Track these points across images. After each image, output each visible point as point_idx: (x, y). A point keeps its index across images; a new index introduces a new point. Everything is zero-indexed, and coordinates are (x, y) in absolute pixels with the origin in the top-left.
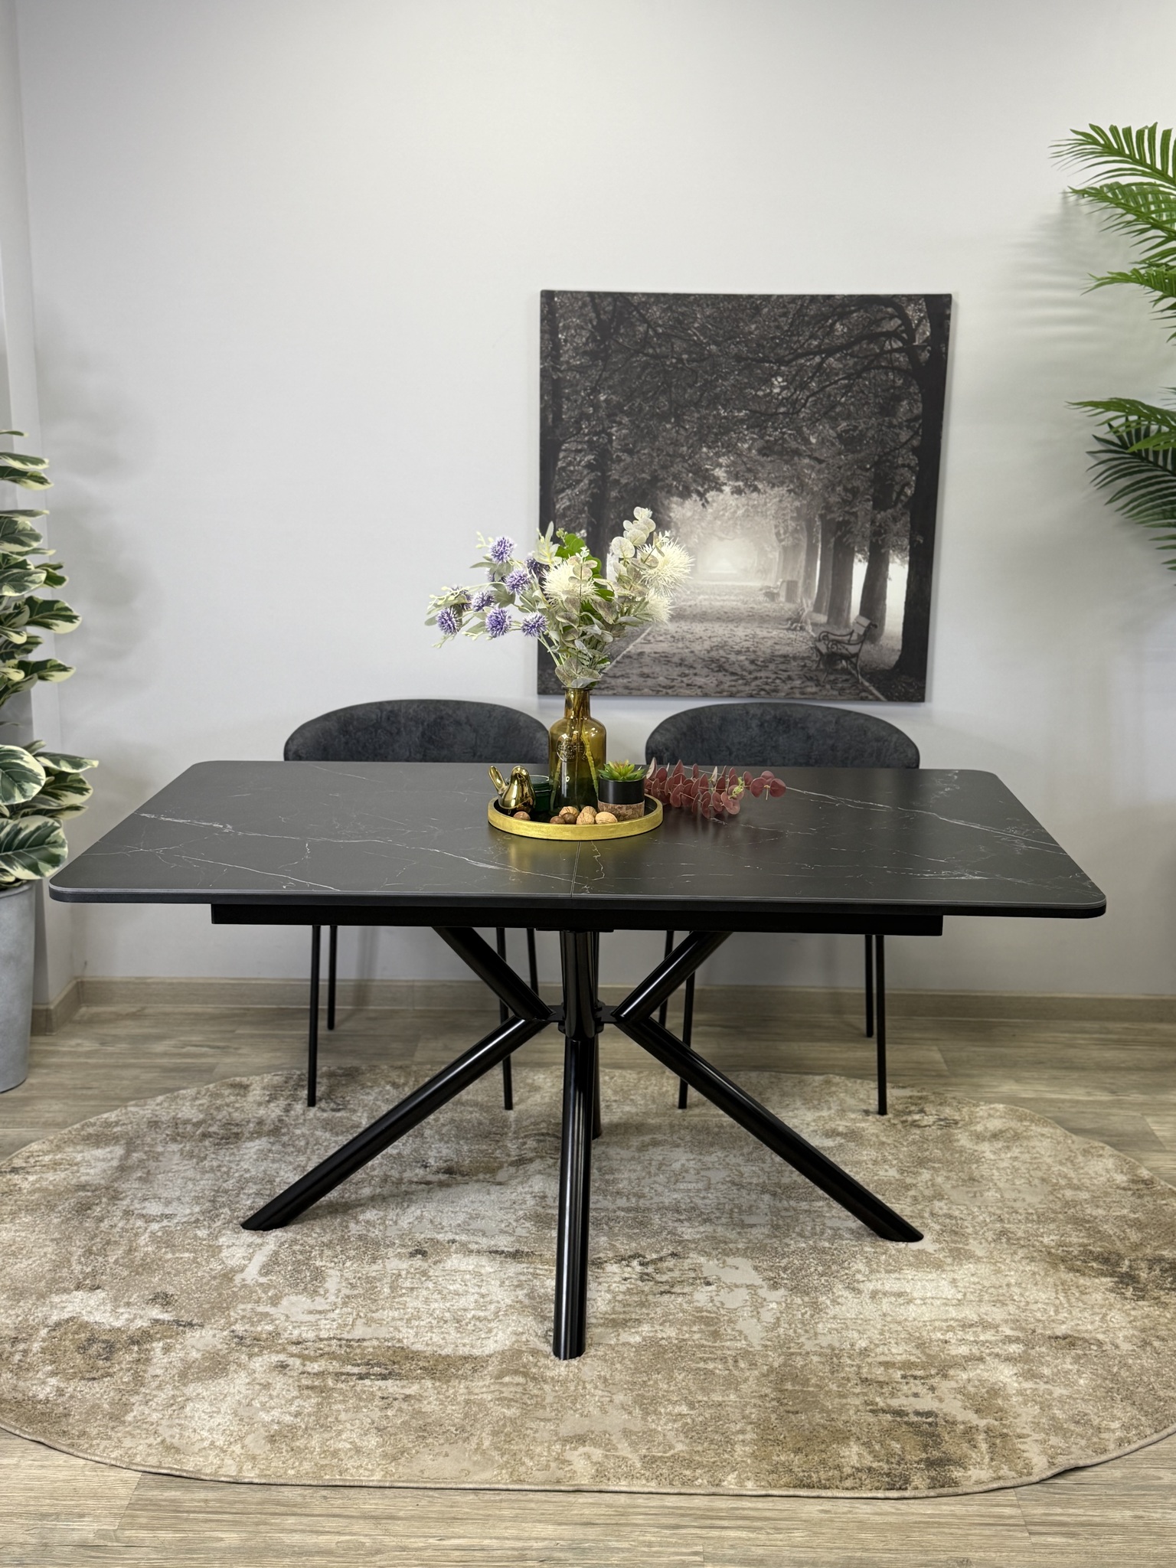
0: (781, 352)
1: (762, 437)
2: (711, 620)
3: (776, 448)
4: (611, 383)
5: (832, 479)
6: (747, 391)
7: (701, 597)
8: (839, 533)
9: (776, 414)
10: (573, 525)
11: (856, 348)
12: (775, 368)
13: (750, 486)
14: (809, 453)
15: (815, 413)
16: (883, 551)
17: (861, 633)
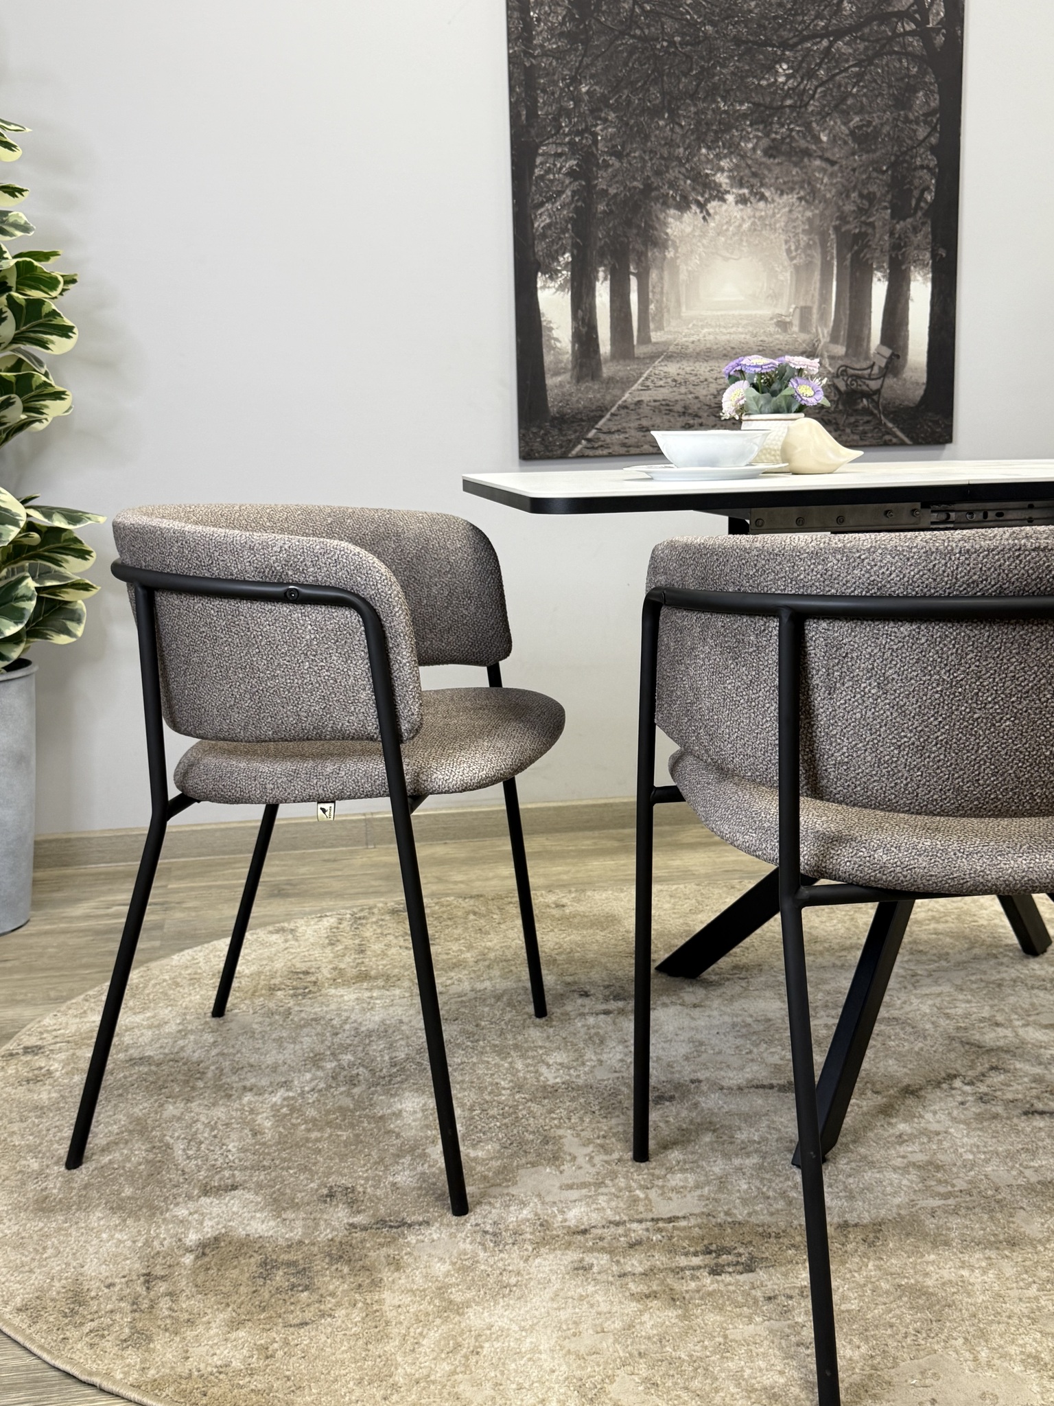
0: (785, 34)
1: (767, 135)
2: (717, 358)
3: (784, 148)
4: (593, 72)
5: (846, 183)
6: (750, 80)
7: (706, 330)
8: (856, 248)
10: (555, 247)
11: (866, 30)
12: (779, 53)
13: (756, 194)
14: (820, 153)
15: (824, 106)
16: (903, 267)
17: (883, 363)
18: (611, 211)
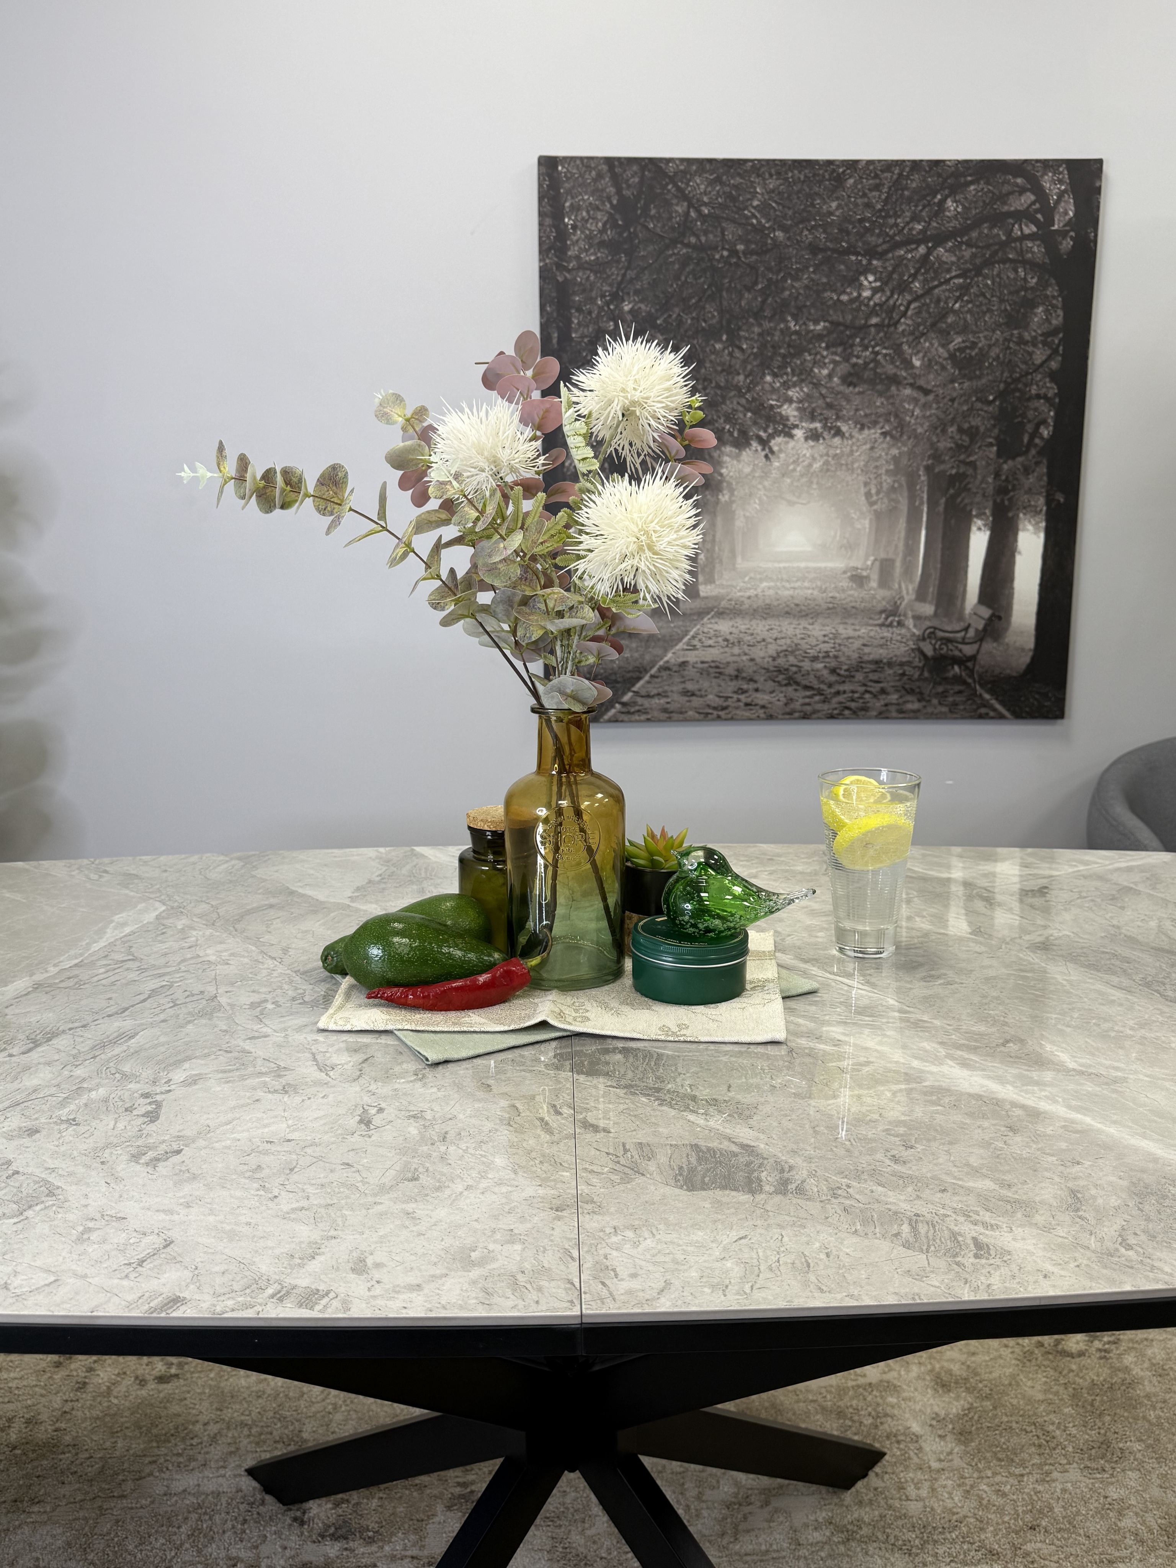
0: (872, 240)
1: (846, 359)
2: (777, 616)
3: (867, 374)
4: (638, 287)
5: (942, 416)
6: (827, 294)
7: (765, 584)
8: (952, 491)
9: (867, 326)
11: (974, 234)
12: (864, 262)
13: (831, 428)
14: (912, 381)
15: (919, 325)
16: (1010, 515)
17: (980, 627)
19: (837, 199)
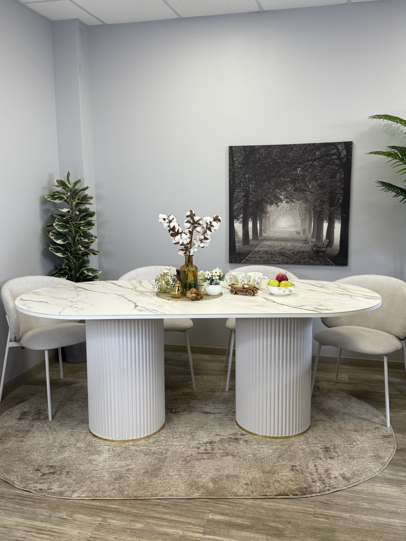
0: (300, 161)
1: (294, 186)
2: (280, 241)
3: (299, 189)
4: (249, 172)
5: (316, 198)
6: (290, 172)
7: (277, 234)
9: (299, 179)
10: (239, 213)
11: (323, 159)
12: (298, 165)
13: (291, 201)
14: (309, 190)
15: (311, 178)
16: (333, 219)
17: (327, 244)
18: (253, 205)
19: (292, 152)
